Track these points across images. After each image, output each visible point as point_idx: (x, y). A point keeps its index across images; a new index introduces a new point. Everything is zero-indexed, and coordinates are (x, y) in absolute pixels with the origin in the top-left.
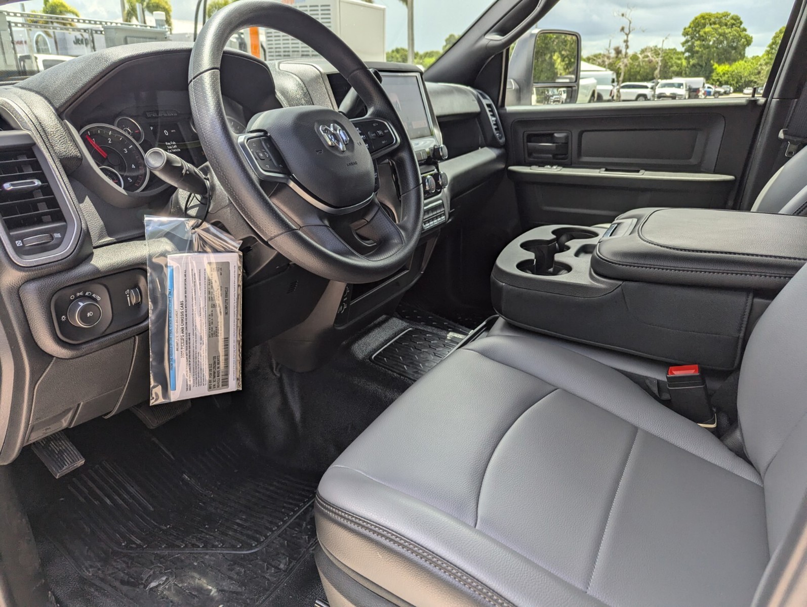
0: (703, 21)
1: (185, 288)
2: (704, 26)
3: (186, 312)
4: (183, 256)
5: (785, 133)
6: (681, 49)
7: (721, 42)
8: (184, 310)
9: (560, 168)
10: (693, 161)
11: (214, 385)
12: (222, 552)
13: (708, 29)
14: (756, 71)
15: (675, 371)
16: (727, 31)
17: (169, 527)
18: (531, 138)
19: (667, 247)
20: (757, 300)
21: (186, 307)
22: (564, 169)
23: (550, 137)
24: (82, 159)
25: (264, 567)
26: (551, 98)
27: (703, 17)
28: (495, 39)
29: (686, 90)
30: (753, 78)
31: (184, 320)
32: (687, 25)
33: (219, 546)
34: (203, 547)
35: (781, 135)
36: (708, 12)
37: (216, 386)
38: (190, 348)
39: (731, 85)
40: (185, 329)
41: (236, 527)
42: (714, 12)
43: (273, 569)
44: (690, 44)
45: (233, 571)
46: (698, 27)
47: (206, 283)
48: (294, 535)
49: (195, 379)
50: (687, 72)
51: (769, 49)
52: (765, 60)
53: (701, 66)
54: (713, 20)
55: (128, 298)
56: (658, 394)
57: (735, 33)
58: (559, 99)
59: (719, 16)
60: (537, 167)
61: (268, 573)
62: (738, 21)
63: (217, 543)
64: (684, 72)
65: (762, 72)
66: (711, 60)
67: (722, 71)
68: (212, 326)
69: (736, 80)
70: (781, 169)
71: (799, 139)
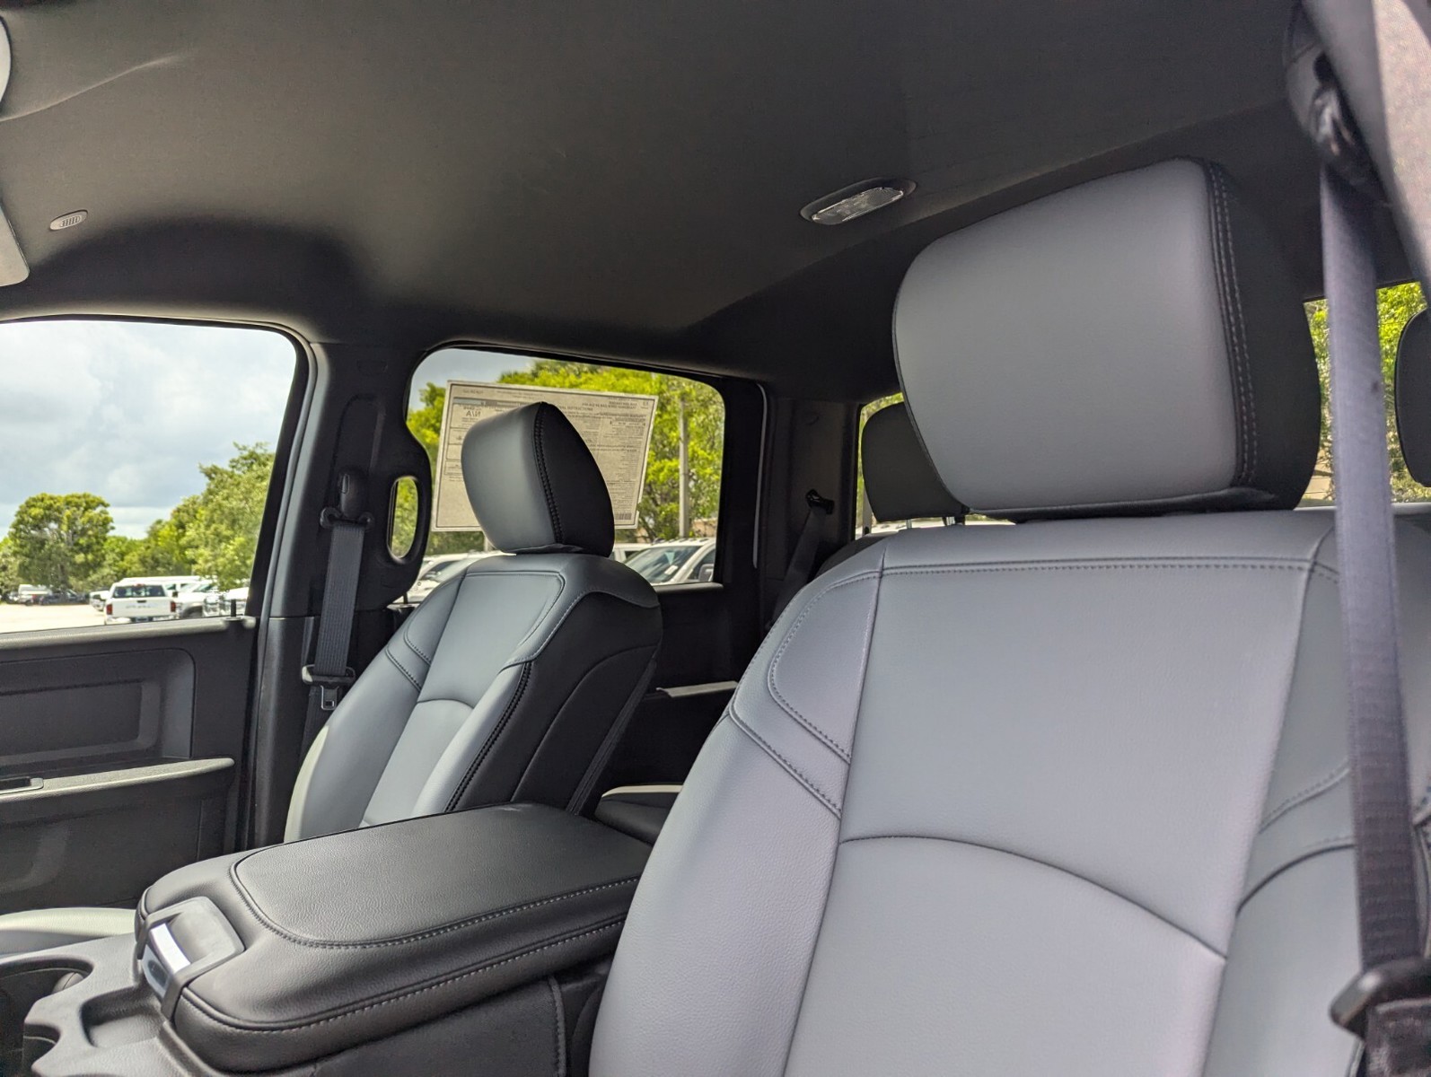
5: (310, 671)
10: (143, 741)
35: (306, 676)
51: (13, 530)
52: (9, 548)
65: (10, 566)
70: (323, 733)
71: (336, 680)
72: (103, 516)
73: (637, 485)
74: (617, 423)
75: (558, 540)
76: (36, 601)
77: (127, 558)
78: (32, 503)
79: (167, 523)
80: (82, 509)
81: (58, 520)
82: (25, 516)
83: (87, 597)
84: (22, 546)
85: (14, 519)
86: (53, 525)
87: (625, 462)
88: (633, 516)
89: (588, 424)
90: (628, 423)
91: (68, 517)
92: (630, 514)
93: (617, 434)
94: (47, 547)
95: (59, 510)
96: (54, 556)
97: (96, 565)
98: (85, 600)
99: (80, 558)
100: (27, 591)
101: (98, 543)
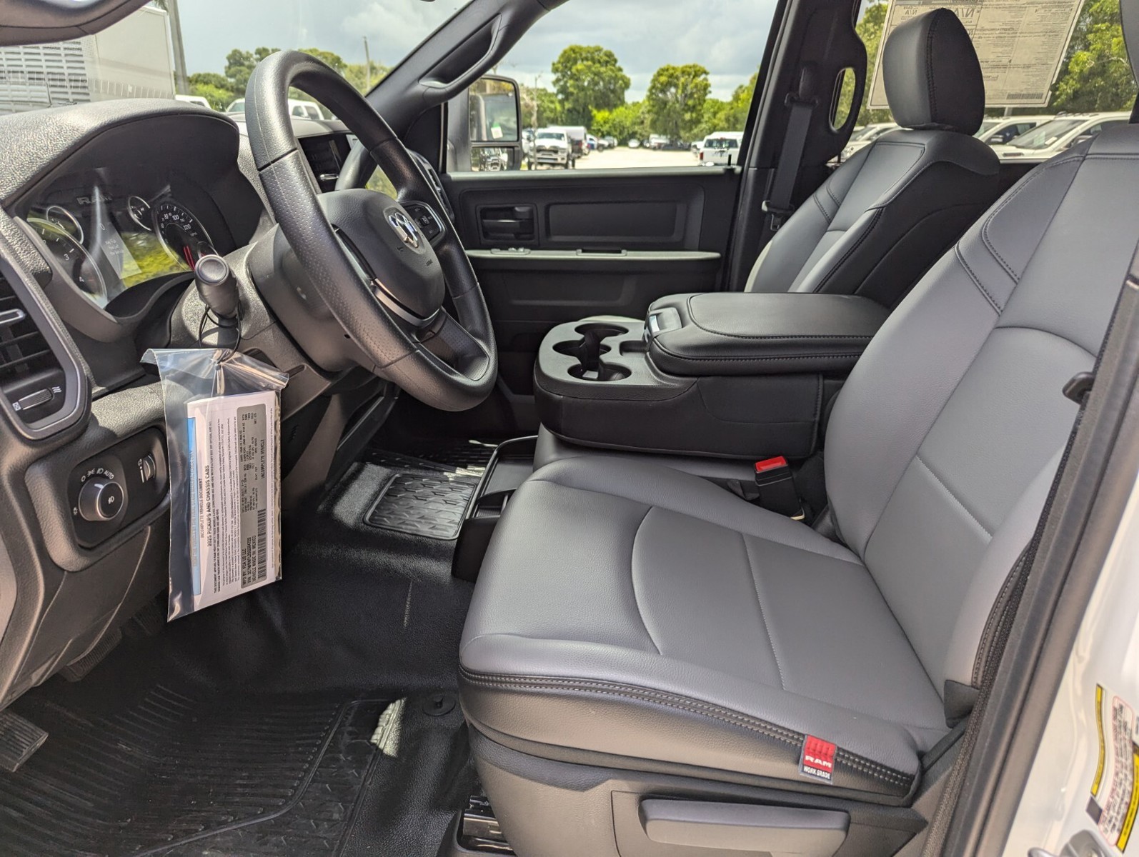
0: (573, 55)
1: (211, 447)
2: (575, 62)
3: (212, 480)
4: (207, 402)
5: (767, 205)
6: (552, 89)
7: (597, 84)
8: (210, 479)
9: (528, 250)
10: (676, 237)
11: (249, 578)
12: (240, 826)
13: (580, 66)
14: (639, 120)
15: (763, 466)
16: (603, 69)
17: (131, 822)
18: (485, 213)
19: (735, 336)
20: (827, 382)
21: (212, 474)
22: (533, 252)
23: (510, 212)
24: (51, 274)
25: (311, 826)
26: (488, 160)
27: (573, 50)
28: (434, 86)
29: (569, 143)
30: (637, 128)
31: (211, 492)
32: (556, 59)
33: (230, 821)
34: (205, 829)
35: (764, 207)
36: (578, 44)
37: (252, 580)
38: (218, 531)
39: (614, 136)
40: (211, 505)
41: (240, 790)
42: (584, 45)
43: (325, 823)
44: (562, 83)
45: (268, 845)
46: (568, 62)
47: (237, 437)
48: (334, 774)
49: (225, 573)
50: (564, 119)
51: (649, 93)
52: (646, 107)
53: (579, 112)
54: (584, 55)
55: (142, 471)
56: (743, 496)
57: (610, 73)
58: (497, 161)
59: (591, 51)
60: (499, 250)
61: (320, 831)
62: (612, 58)
63: (223, 818)
64: (559, 119)
65: (645, 121)
66: (588, 104)
67: (602, 119)
68: (245, 495)
69: (618, 130)
70: (770, 243)
71: (782, 212)
72: (705, 82)
73: (1054, 68)
74: (1043, 11)
75: (933, 120)
76: (660, 147)
77: (718, 116)
78: (661, 72)
79: (746, 88)
80: (692, 77)
81: (676, 86)
82: (656, 82)
83: (690, 145)
84: (653, 106)
85: (649, 85)
86: (673, 90)
87: (1044, 47)
88: (1044, 96)
89: (1013, 14)
90: (1054, 10)
91: (683, 84)
92: (1042, 94)
93: (1042, 21)
94: (668, 107)
95: (677, 78)
96: (672, 113)
97: (697, 122)
98: (688, 149)
99: (687, 116)
100: (655, 139)
101: (700, 104)
